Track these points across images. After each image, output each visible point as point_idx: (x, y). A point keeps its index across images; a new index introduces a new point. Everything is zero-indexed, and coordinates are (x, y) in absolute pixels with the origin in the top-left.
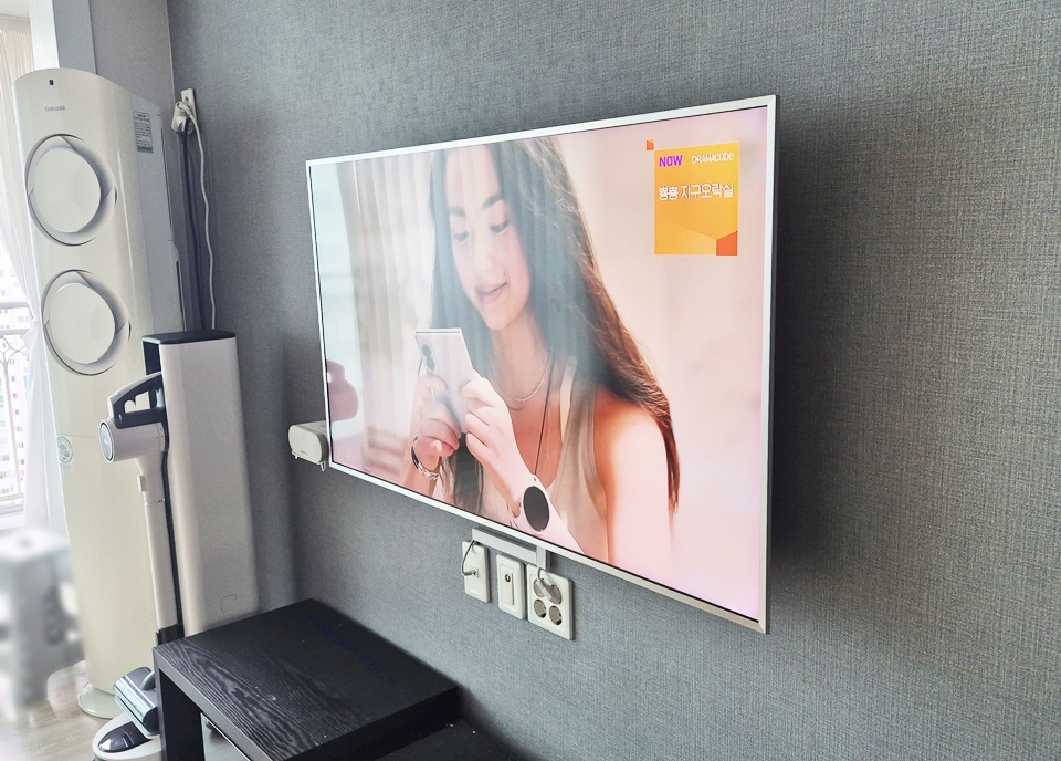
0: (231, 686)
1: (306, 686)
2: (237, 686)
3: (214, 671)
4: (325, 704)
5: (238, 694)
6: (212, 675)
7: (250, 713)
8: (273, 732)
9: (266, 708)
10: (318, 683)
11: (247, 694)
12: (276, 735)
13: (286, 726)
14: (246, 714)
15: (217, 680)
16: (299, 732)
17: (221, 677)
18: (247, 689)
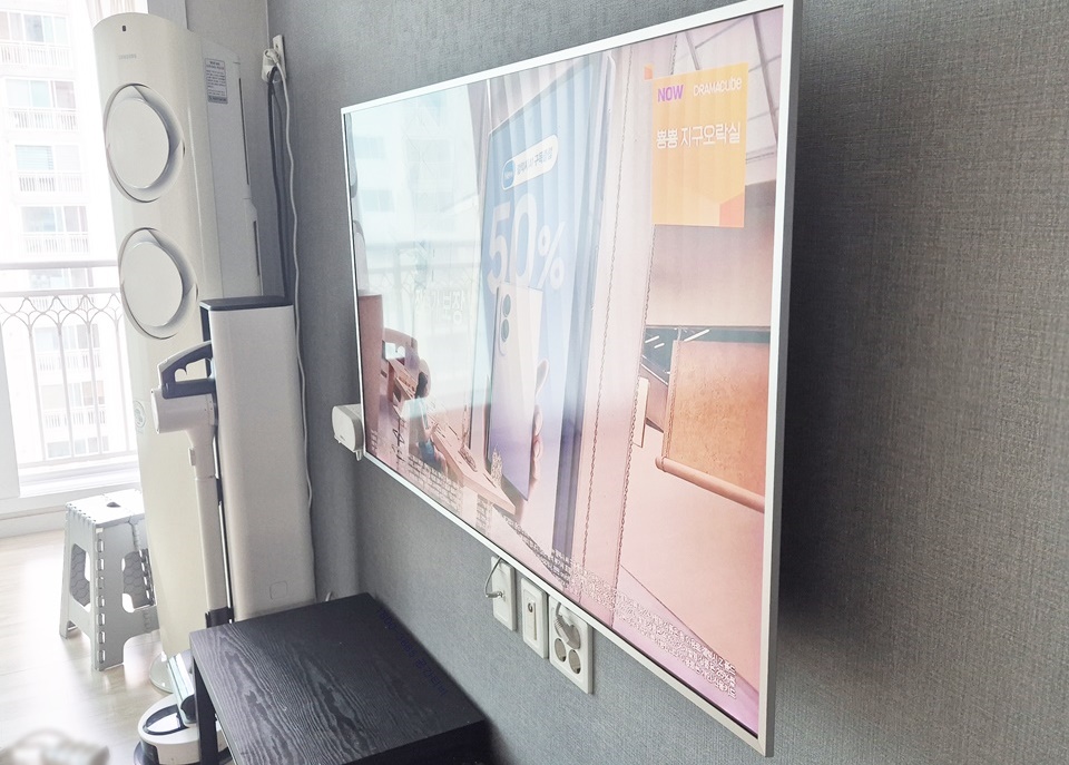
0: (248, 688)
1: (322, 700)
2: (253, 689)
3: (237, 667)
4: (335, 723)
5: (252, 698)
6: (233, 672)
7: (254, 725)
8: (268, 751)
9: (272, 720)
10: (336, 696)
11: (260, 700)
12: (270, 755)
13: (284, 745)
14: (250, 724)
15: (236, 678)
16: (294, 754)
17: (242, 675)
18: (262, 695)
